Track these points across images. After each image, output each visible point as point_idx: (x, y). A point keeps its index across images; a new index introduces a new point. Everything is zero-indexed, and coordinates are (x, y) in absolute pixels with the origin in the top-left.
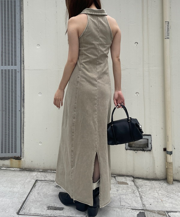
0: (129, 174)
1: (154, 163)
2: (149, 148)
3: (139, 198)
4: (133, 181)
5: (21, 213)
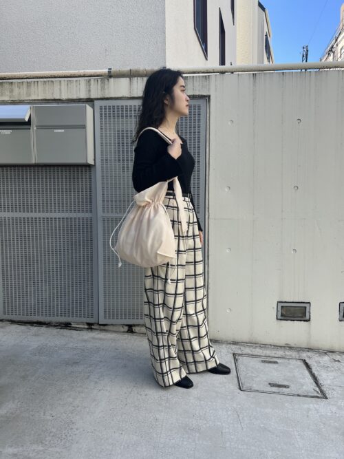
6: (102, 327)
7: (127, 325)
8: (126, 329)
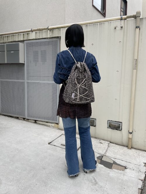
0: (108, 140)
1: (122, 137)
2: (120, 129)
3: (105, 151)
4: (109, 144)
5: (50, 144)
6: (27, 120)
7: (34, 120)
8: (34, 121)
